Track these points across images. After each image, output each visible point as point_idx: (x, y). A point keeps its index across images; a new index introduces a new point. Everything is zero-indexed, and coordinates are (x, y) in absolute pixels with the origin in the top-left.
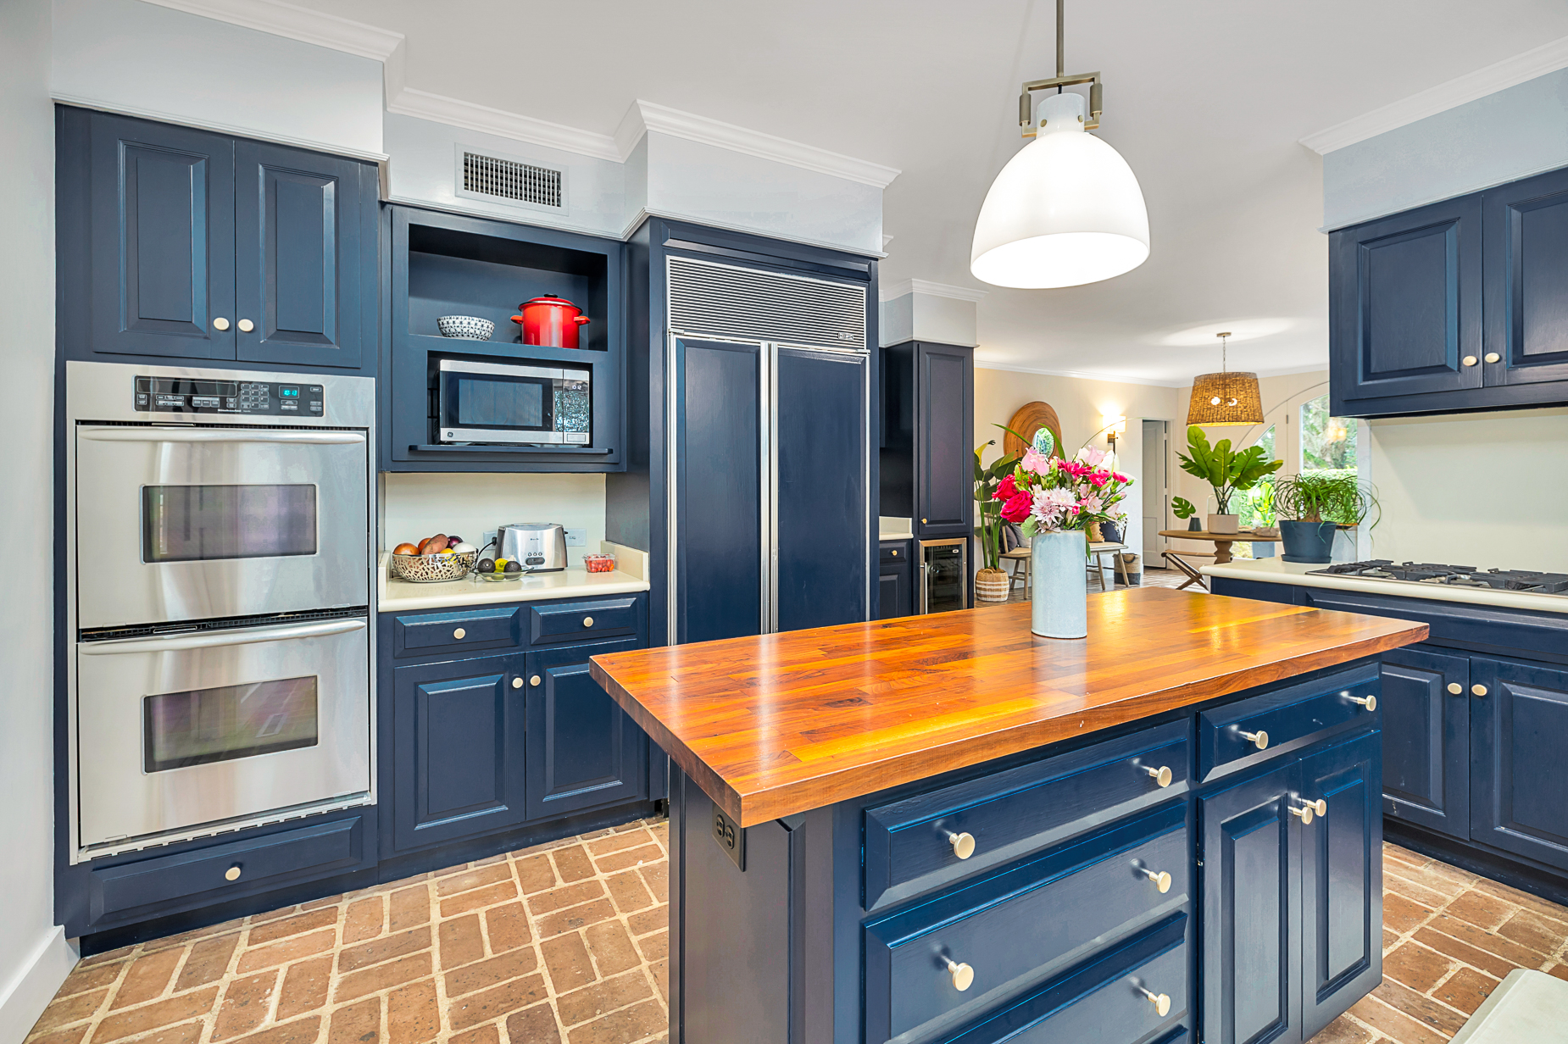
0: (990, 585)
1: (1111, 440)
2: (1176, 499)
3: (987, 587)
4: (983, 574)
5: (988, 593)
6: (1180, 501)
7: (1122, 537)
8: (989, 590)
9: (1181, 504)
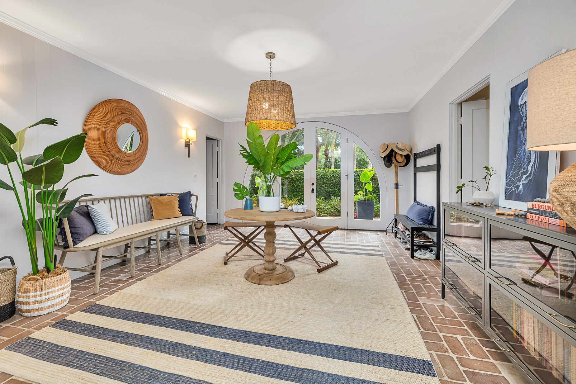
0: (35, 296)
1: (187, 145)
2: (236, 184)
3: (31, 300)
4: (26, 284)
5: (31, 307)
6: (239, 186)
7: (194, 211)
8: (33, 303)
9: (239, 188)
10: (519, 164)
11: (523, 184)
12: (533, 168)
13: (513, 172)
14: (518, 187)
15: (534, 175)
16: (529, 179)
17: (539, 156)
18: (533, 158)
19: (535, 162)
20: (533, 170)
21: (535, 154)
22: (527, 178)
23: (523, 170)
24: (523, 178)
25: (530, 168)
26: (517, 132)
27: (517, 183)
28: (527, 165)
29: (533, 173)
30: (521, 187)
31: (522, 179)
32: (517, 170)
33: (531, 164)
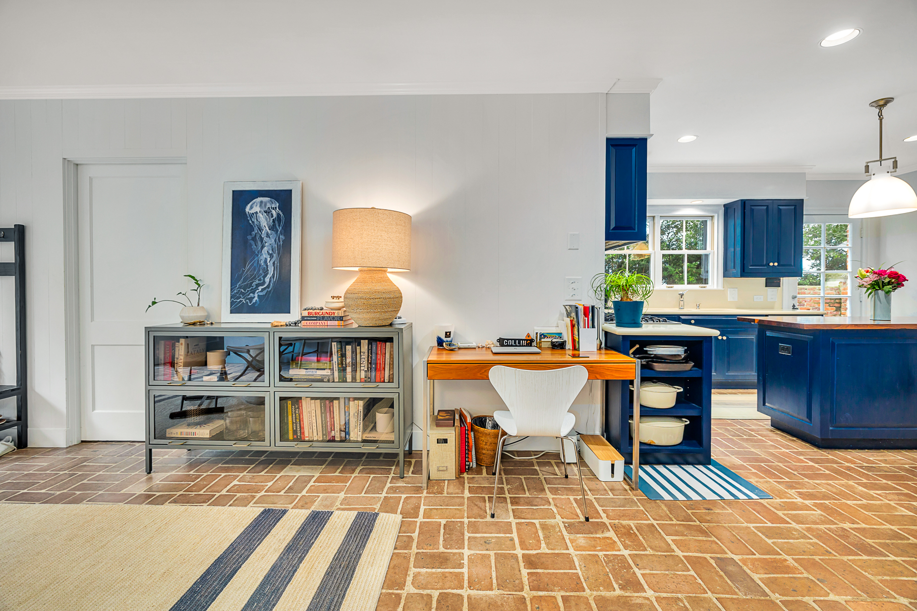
10: (251, 275)
11: (258, 295)
12: (272, 279)
13: (242, 283)
14: (251, 299)
15: (273, 286)
16: (266, 291)
17: (278, 269)
18: (271, 271)
19: (273, 275)
20: (272, 282)
21: (273, 267)
22: (263, 290)
23: (257, 282)
24: (258, 289)
25: (267, 280)
26: (246, 242)
27: (249, 295)
28: (263, 277)
29: (271, 285)
30: (256, 298)
31: (257, 291)
32: (249, 281)
33: (269, 276)
